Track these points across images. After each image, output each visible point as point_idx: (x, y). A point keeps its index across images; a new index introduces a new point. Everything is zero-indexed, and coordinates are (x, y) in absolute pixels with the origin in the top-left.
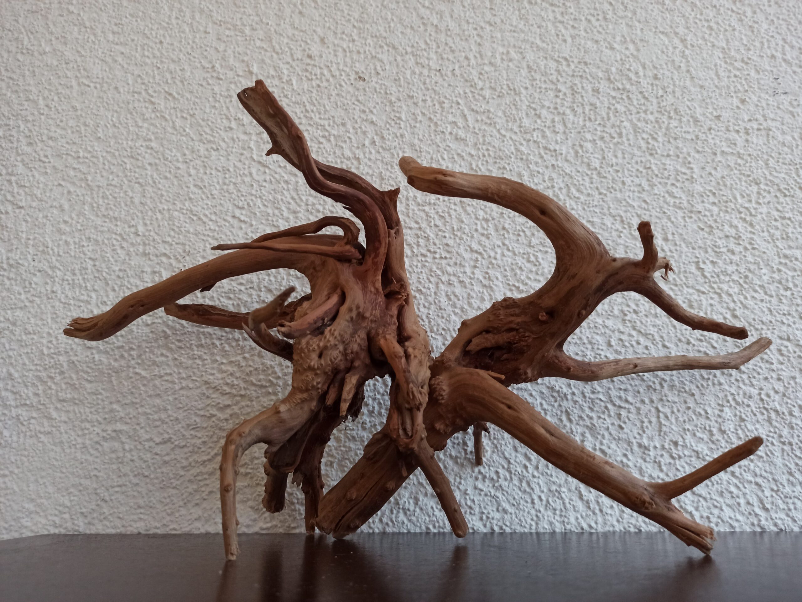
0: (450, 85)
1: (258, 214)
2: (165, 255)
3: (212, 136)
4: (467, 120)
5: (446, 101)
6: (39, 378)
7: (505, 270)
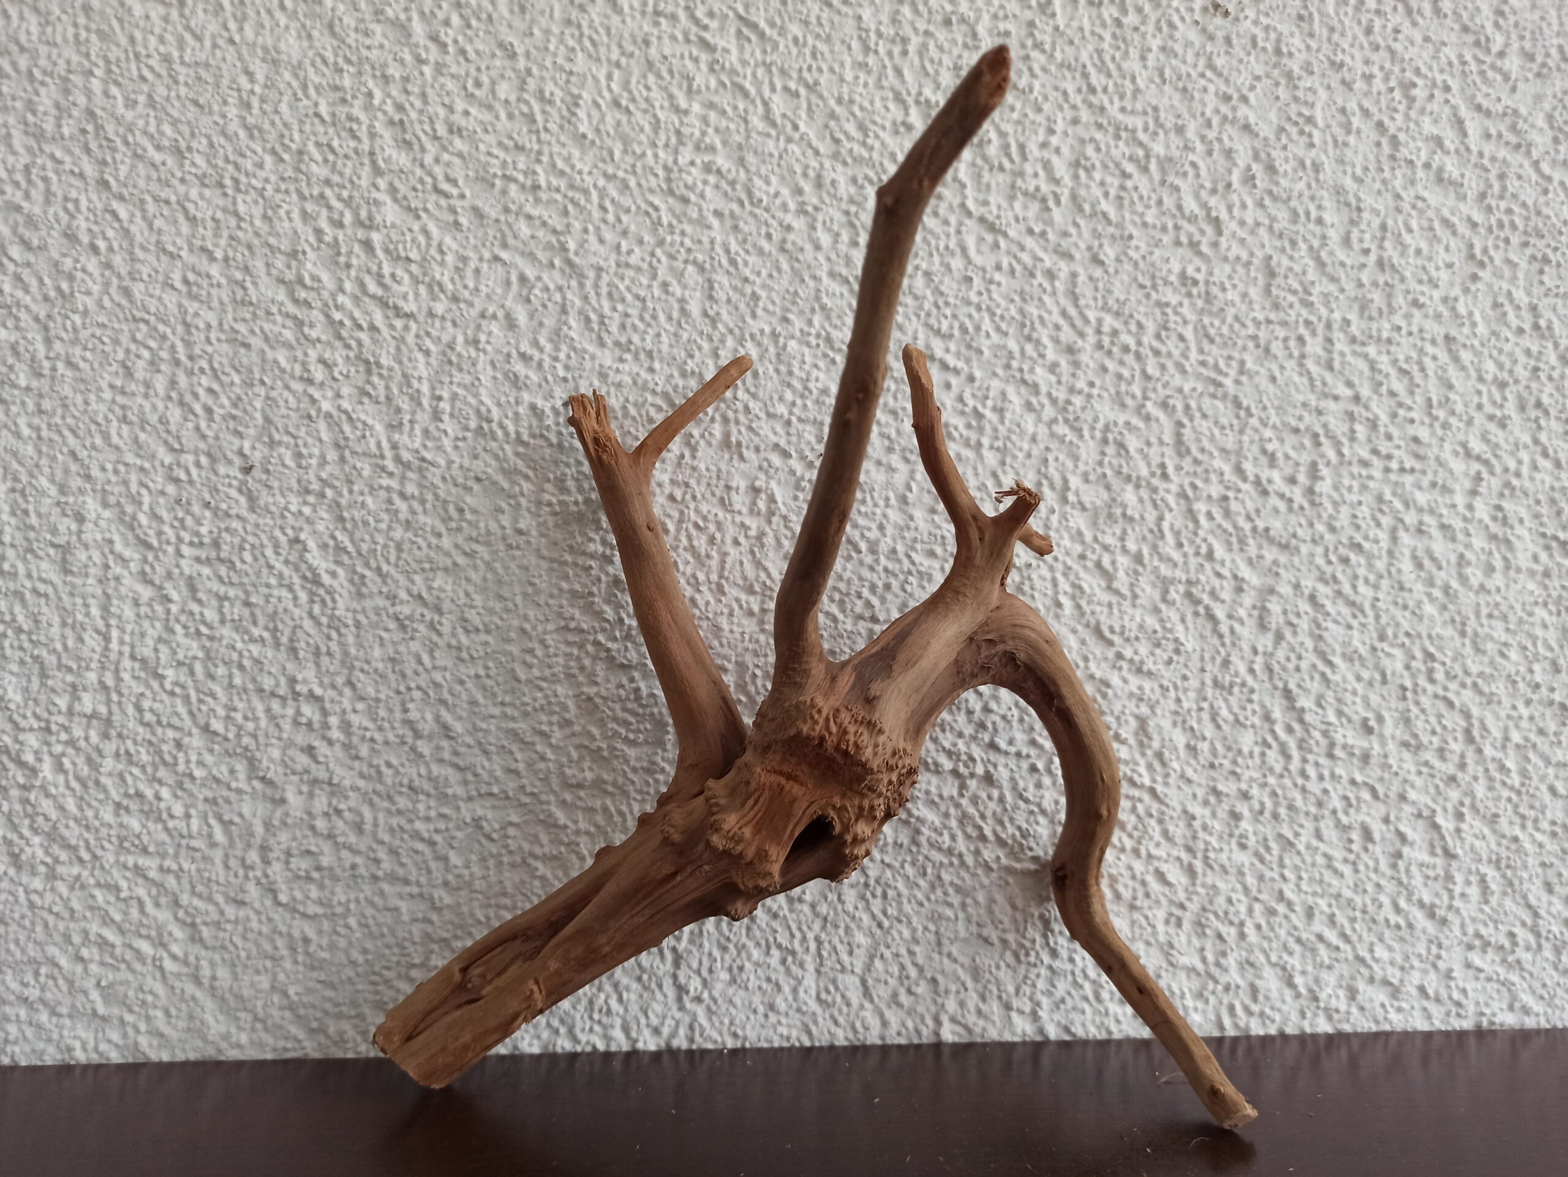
0: (1427, 39)
1: (987, 353)
2: (776, 446)
3: (864, 144)
4: (1464, 134)
5: (1420, 82)
6: (515, 735)
7: (1538, 502)
